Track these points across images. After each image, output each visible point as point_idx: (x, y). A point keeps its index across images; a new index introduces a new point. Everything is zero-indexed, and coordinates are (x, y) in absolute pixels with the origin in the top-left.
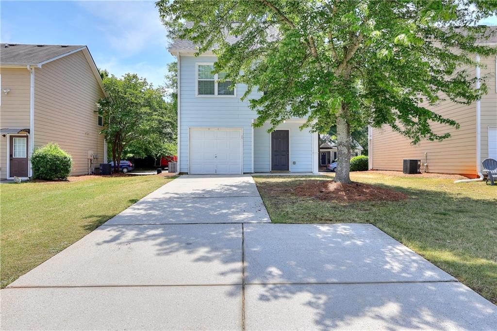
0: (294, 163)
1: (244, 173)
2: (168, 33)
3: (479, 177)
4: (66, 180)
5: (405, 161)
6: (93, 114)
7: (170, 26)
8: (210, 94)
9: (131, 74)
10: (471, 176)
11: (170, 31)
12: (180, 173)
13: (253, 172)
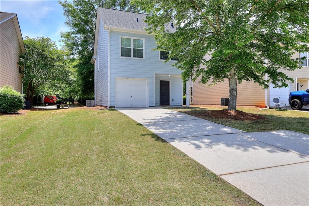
0: (173, 100)
1: (149, 107)
2: (64, 12)
3: (266, 107)
4: (17, 114)
5: (222, 99)
6: (17, 64)
7: (66, 7)
8: (129, 56)
9: (45, 37)
10: (262, 107)
11: (66, 11)
12: (110, 107)
13: (154, 106)
